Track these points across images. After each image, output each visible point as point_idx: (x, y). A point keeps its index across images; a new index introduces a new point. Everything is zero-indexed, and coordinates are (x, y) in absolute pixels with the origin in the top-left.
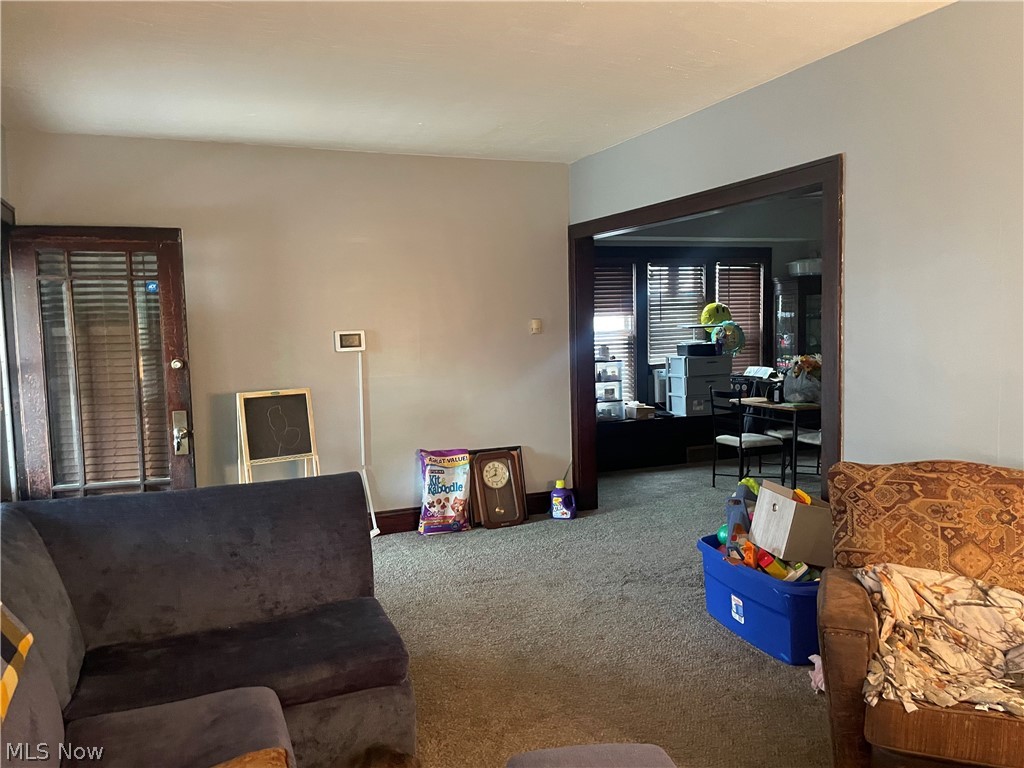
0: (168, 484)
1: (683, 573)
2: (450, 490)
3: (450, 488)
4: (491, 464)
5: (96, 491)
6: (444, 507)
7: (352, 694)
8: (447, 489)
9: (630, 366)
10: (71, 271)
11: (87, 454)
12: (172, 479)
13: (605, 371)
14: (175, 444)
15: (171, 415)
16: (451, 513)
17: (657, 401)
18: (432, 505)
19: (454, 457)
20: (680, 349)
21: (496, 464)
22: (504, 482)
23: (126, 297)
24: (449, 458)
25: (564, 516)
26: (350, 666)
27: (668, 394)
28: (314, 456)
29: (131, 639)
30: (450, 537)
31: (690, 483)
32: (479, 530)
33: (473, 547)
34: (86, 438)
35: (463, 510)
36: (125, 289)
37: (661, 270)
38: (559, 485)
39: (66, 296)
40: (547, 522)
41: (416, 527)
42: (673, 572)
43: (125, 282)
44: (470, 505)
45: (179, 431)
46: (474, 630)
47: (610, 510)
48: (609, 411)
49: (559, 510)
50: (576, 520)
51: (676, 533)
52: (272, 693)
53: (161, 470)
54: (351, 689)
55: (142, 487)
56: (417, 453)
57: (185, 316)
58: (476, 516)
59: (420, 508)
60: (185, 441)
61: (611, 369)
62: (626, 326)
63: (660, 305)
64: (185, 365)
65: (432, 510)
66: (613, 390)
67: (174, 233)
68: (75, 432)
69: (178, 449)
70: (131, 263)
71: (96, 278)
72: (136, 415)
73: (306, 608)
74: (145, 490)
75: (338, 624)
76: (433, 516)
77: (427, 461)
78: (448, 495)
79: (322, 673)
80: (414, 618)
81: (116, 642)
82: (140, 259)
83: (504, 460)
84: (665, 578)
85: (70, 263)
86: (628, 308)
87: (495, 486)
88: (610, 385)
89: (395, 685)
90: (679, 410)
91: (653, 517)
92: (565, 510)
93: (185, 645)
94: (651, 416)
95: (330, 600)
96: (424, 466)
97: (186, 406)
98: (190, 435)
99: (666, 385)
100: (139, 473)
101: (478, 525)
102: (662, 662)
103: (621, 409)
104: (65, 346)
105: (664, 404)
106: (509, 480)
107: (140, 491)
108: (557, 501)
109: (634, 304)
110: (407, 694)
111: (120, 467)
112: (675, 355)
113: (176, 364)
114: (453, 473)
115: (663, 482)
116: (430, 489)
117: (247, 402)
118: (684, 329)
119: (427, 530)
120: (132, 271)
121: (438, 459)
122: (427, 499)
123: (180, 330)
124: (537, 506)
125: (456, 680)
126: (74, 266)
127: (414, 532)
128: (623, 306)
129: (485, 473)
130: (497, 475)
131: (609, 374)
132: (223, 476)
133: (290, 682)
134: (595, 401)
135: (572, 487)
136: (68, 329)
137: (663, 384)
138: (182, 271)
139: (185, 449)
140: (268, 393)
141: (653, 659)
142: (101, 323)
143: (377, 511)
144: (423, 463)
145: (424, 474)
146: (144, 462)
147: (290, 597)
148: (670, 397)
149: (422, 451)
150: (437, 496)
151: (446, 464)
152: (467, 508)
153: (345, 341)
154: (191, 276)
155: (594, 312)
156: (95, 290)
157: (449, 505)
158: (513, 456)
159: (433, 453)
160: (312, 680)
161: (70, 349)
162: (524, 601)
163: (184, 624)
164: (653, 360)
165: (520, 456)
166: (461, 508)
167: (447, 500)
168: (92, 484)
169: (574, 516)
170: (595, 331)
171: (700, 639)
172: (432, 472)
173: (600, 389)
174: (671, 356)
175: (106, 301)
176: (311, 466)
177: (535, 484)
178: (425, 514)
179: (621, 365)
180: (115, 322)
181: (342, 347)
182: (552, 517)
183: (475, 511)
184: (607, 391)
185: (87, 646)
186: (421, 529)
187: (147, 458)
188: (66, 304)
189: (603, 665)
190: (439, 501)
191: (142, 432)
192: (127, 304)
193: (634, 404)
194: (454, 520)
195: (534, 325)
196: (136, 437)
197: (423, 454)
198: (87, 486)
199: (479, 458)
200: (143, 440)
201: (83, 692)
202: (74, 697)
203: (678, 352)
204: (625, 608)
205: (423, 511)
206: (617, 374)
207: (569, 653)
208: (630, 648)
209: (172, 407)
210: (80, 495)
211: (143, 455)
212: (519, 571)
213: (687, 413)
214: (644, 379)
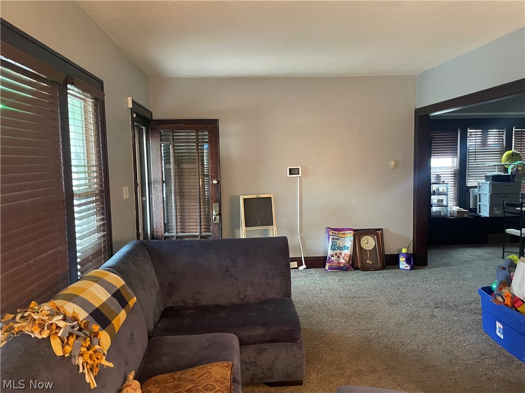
0: (210, 236)
1: (473, 306)
2: (342, 249)
3: (342, 248)
4: (365, 237)
5: (181, 237)
6: (339, 257)
7: (273, 344)
8: (340, 248)
9: (455, 186)
10: (173, 139)
11: (178, 221)
12: (212, 234)
13: (438, 189)
14: (213, 218)
15: (212, 205)
16: (342, 261)
17: (471, 207)
18: (332, 256)
19: (345, 232)
20: (487, 178)
21: (368, 237)
22: (372, 247)
23: (195, 151)
24: (342, 232)
25: (406, 268)
26: (273, 330)
27: (478, 203)
28: (274, 227)
29: (183, 305)
30: (341, 273)
31: (488, 255)
32: (357, 271)
33: (353, 280)
34: (178, 214)
35: (349, 260)
36: (195, 147)
37: (476, 132)
38: (404, 251)
39: (171, 151)
40: (396, 270)
41: (324, 267)
42: (466, 305)
43: (195, 144)
44: (353, 258)
45: (216, 212)
46: (345, 322)
47: (435, 267)
48: (440, 212)
49: (403, 264)
50: (413, 271)
51: (473, 284)
52: (236, 337)
53: (208, 230)
54: (272, 341)
55: (200, 237)
56: (326, 229)
57: (219, 160)
58: (356, 264)
59: (326, 257)
60: (218, 217)
61: (442, 188)
62: (453, 163)
63: (475, 152)
64: (219, 182)
65: (332, 258)
66: (442, 200)
67: (216, 121)
68: (174, 211)
69: (215, 220)
70: (198, 135)
71: (183, 142)
72: (198, 204)
73: (257, 300)
74: (201, 239)
75: (270, 309)
76: (333, 261)
77: (330, 233)
78: (341, 252)
79: (259, 331)
80: (316, 312)
81: (177, 305)
82: (201, 133)
83: (373, 235)
84: (460, 308)
85: (173, 136)
86: (455, 154)
87: (367, 249)
88: (441, 197)
89: (294, 342)
90: (485, 212)
91: (460, 273)
92: (407, 265)
93: (204, 310)
94: (466, 216)
95: (270, 297)
96: (329, 235)
97: (219, 201)
98: (220, 214)
99: (477, 198)
100: (199, 230)
101: (357, 269)
102: (449, 354)
103: (447, 211)
104: (170, 173)
105: (476, 209)
106: (375, 246)
107: (199, 239)
108: (402, 260)
109: (459, 152)
110: (300, 348)
111: (191, 227)
112: (484, 181)
113: (215, 182)
114: (344, 241)
115: (471, 254)
116: (331, 248)
117: (245, 200)
118: (490, 166)
119: (330, 268)
120: (198, 139)
121: (337, 232)
122: (330, 252)
123: (217, 166)
124: (391, 261)
125: (332, 346)
126: (175, 137)
127: (323, 269)
128: (451, 153)
129: (362, 242)
130: (369, 243)
131: (441, 191)
132: (234, 234)
133: (244, 333)
134: (431, 206)
135: (412, 253)
136: (172, 166)
137: (475, 197)
138: (219, 139)
139: (218, 221)
140: (254, 196)
141: (444, 351)
142: (185, 163)
143: (305, 256)
144: (329, 234)
145: (329, 240)
146: (201, 225)
147: (251, 294)
148: (480, 205)
149: (328, 228)
150: (335, 252)
151: (341, 235)
152: (351, 259)
153: (292, 172)
154: (222, 141)
155: (431, 156)
156: (183, 148)
157: (341, 257)
158: (378, 234)
159: (334, 229)
160: (255, 334)
161: (172, 174)
162: (375, 310)
163: (206, 301)
164: (469, 184)
165: (382, 234)
166: (348, 259)
167: (341, 254)
168: (180, 234)
169: (412, 268)
170: (432, 166)
171: (475, 344)
172: (333, 239)
173: (434, 199)
174: (480, 181)
175: (187, 153)
176: (273, 232)
177: (390, 249)
178: (329, 260)
179: (448, 186)
180: (191, 162)
181: (290, 174)
182: (399, 268)
183: (356, 261)
184: (438, 201)
185: (165, 305)
186: (327, 268)
187: (202, 224)
188: (172, 154)
189: (413, 350)
190: (336, 254)
191: (200, 212)
192: (196, 154)
193: (456, 208)
194: (344, 265)
195: (392, 163)
196: (198, 214)
197: (329, 229)
198: (177, 235)
199: (359, 234)
200: (200, 215)
201: (159, 325)
202: (155, 327)
203: (486, 179)
204: (432, 321)
205: (328, 258)
206: (445, 191)
207: (395, 341)
208: (431, 343)
209: (213, 201)
210: (174, 239)
211: (201, 222)
212: (375, 294)
213: (489, 215)
214: (463, 194)
